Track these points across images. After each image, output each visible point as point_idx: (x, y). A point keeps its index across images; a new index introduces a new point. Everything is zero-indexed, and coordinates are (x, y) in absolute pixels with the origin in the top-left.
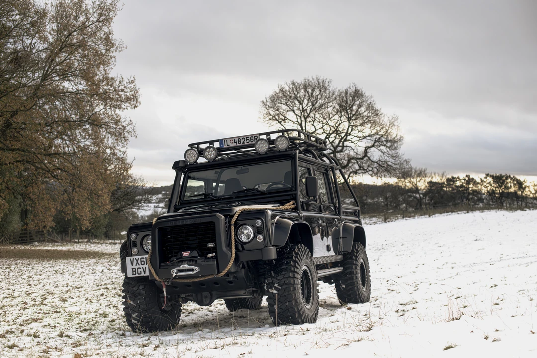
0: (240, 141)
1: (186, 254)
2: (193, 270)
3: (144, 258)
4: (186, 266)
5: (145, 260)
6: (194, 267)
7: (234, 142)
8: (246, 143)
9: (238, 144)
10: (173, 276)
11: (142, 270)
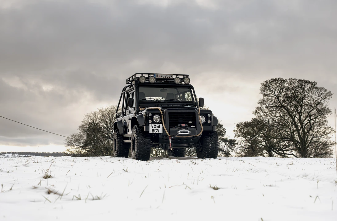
1: (183, 125)
2: (187, 132)
4: (185, 130)
5: (159, 126)
6: (188, 131)
10: (179, 134)
11: (157, 130)
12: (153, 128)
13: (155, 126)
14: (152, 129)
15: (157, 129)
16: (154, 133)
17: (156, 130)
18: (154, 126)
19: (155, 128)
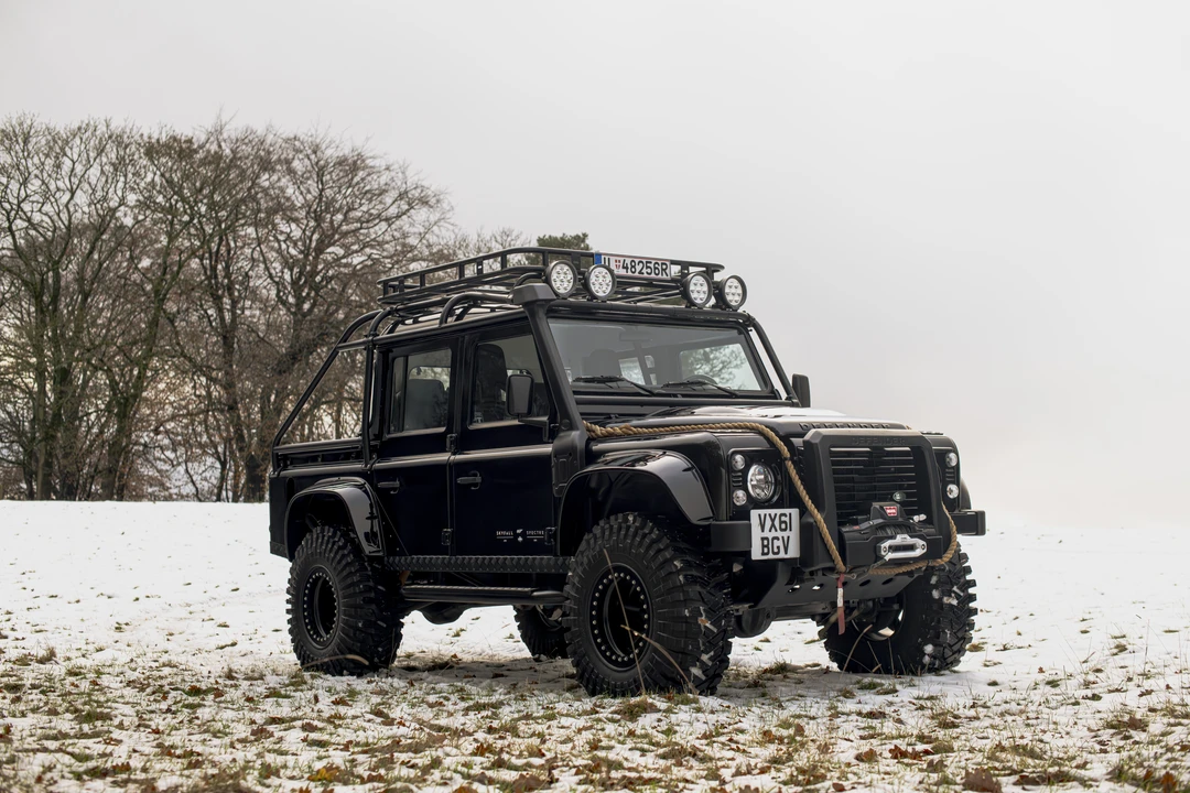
0: (634, 267)
3: (785, 515)
5: (787, 519)
7: (623, 267)
8: (646, 275)
9: (630, 273)
12: (767, 534)
13: (773, 520)
14: (763, 539)
15: (779, 534)
16: (771, 556)
17: (776, 543)
18: (768, 523)
19: (773, 534)
